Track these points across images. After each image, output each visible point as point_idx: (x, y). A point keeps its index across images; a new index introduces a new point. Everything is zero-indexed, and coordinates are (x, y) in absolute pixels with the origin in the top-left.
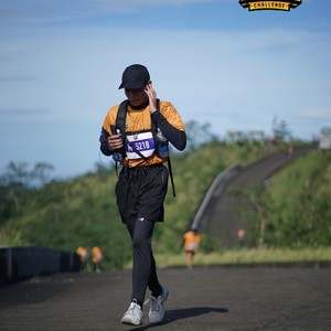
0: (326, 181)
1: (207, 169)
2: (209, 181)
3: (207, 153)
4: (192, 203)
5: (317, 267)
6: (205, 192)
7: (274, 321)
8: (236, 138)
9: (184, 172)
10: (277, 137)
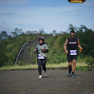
0: (54, 45)
1: (21, 42)
2: (22, 45)
3: (21, 37)
4: (17, 51)
5: (51, 69)
6: (21, 48)
7: (39, 86)
8: (29, 33)
9: (15, 43)
10: (41, 33)
